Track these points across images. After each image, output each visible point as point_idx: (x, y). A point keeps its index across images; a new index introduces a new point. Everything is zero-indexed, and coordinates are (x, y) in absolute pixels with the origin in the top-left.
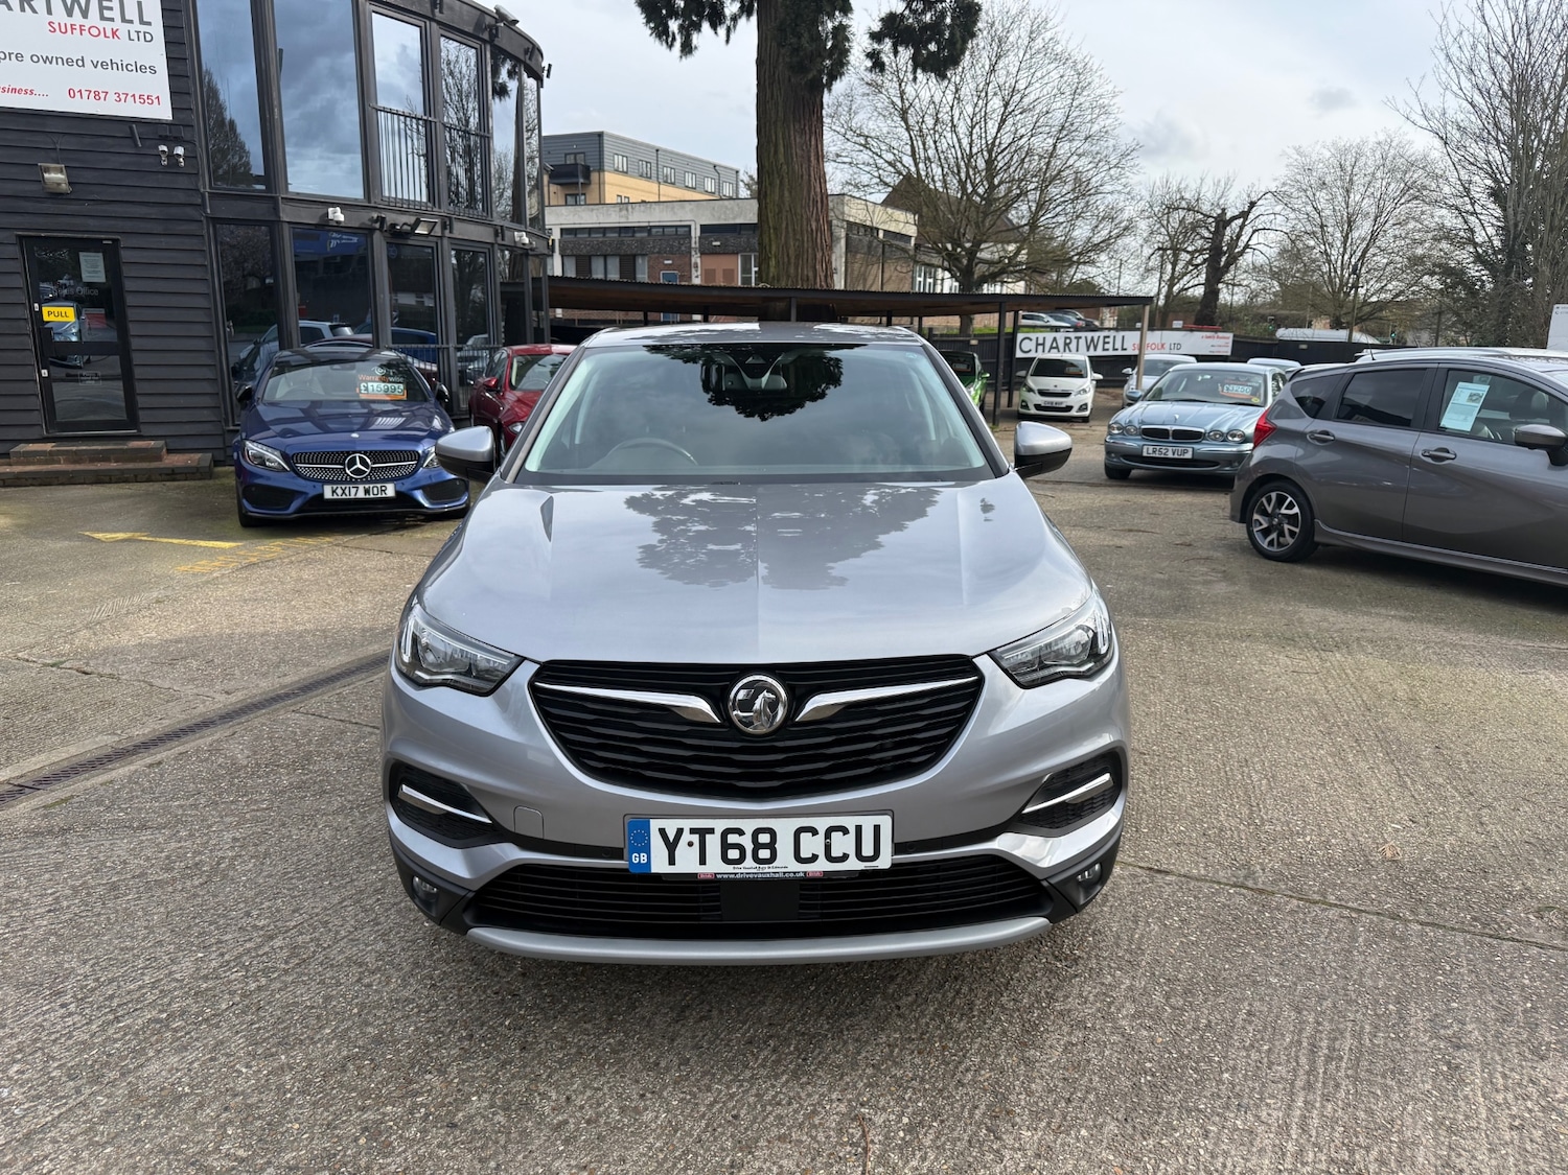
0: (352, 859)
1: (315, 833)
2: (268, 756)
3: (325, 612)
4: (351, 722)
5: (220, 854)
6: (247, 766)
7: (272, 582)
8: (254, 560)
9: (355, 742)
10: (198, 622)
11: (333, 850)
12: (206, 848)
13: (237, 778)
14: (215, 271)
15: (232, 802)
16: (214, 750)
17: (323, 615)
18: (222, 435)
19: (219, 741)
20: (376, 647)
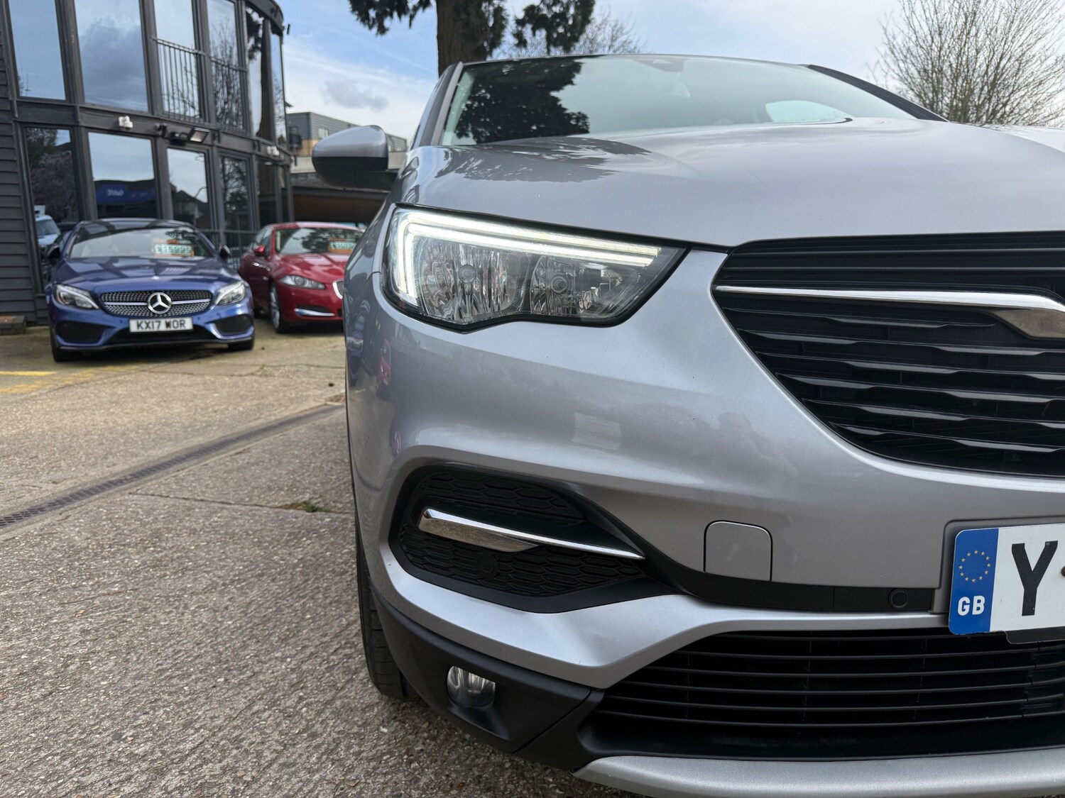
0: (245, 646)
1: (187, 616)
2: (111, 536)
3: (143, 416)
4: (195, 500)
5: (66, 652)
6: (88, 547)
7: (89, 397)
8: (70, 382)
9: (208, 516)
10: (19, 428)
11: (216, 635)
12: (46, 646)
13: (77, 561)
14: (24, 166)
15: (74, 587)
16: (45, 535)
17: (142, 418)
18: (33, 300)
19: (51, 525)
20: (200, 439)
